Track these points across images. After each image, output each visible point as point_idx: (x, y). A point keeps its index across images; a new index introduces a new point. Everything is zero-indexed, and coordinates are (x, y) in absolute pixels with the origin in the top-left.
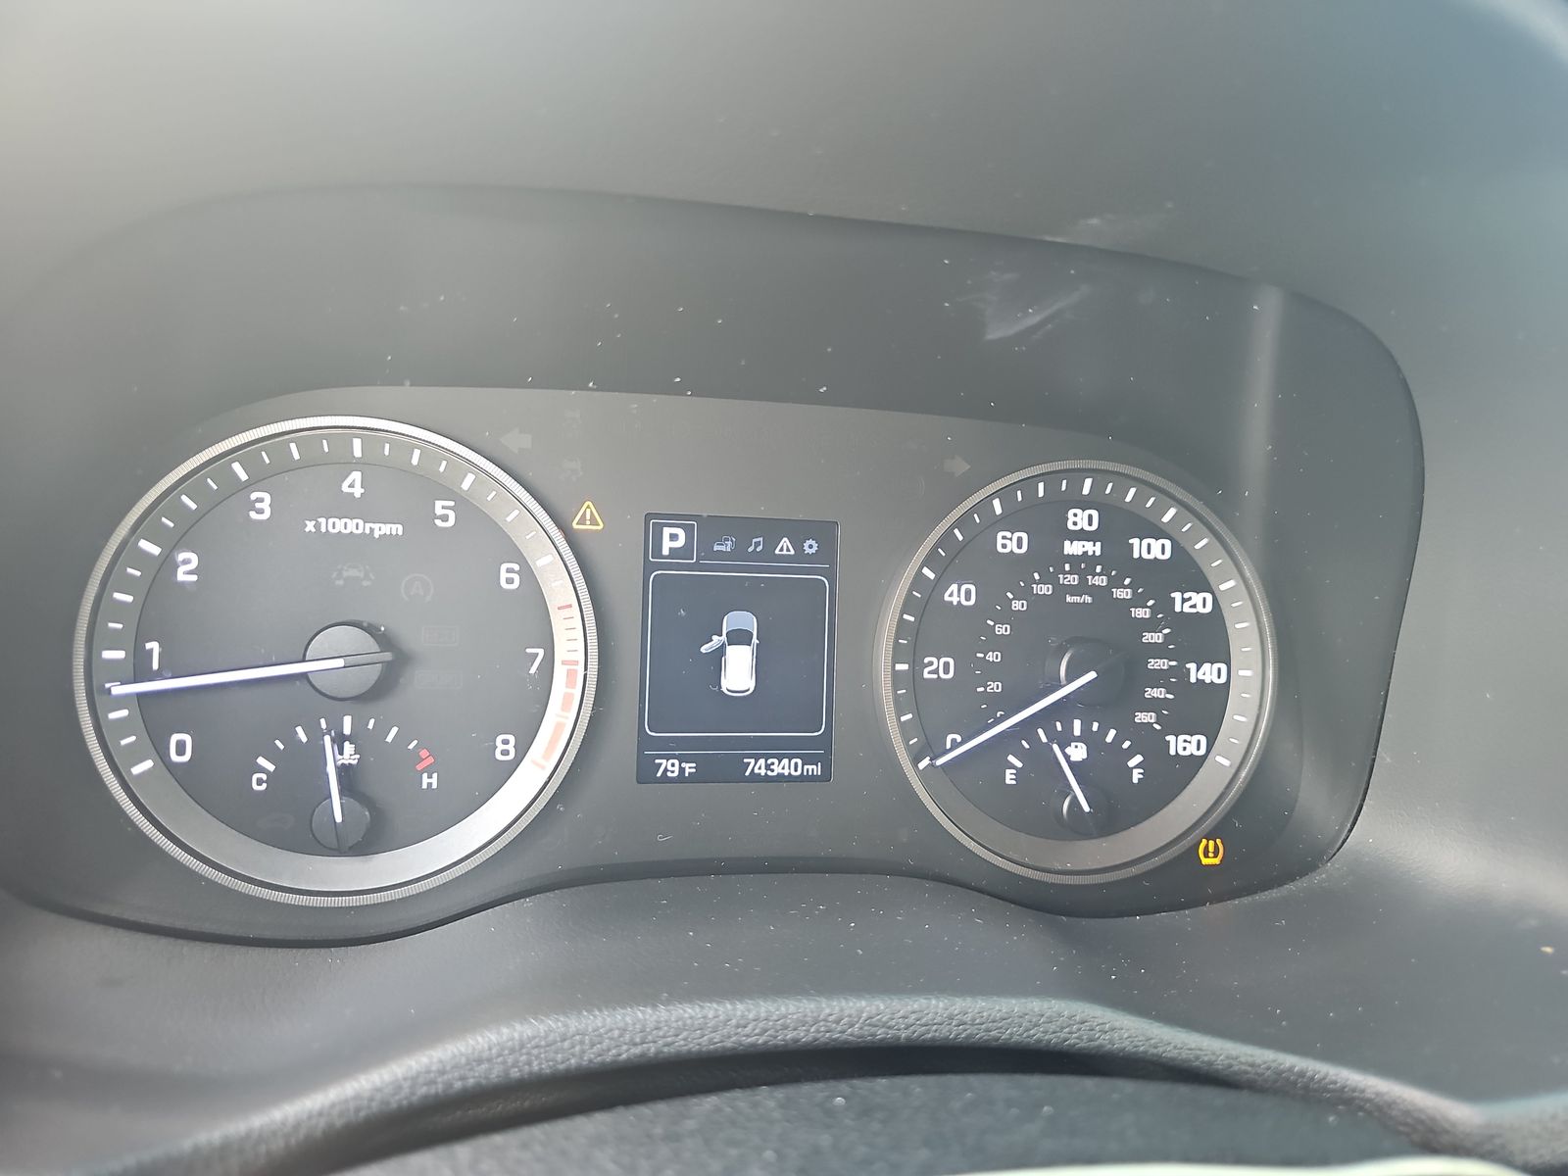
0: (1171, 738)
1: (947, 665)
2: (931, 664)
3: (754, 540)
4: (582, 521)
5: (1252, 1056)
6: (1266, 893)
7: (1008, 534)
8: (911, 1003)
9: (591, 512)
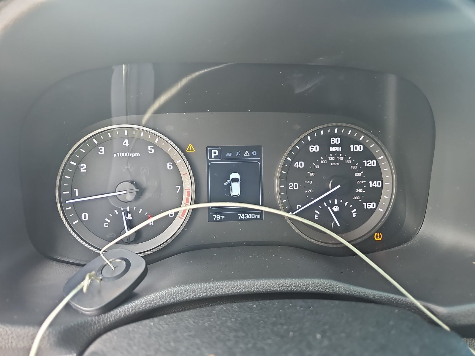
0: (365, 204)
1: (296, 185)
2: (291, 185)
3: (238, 152)
4: (189, 150)
5: (381, 294)
6: (394, 248)
7: (313, 146)
8: (280, 281)
9: (191, 147)
